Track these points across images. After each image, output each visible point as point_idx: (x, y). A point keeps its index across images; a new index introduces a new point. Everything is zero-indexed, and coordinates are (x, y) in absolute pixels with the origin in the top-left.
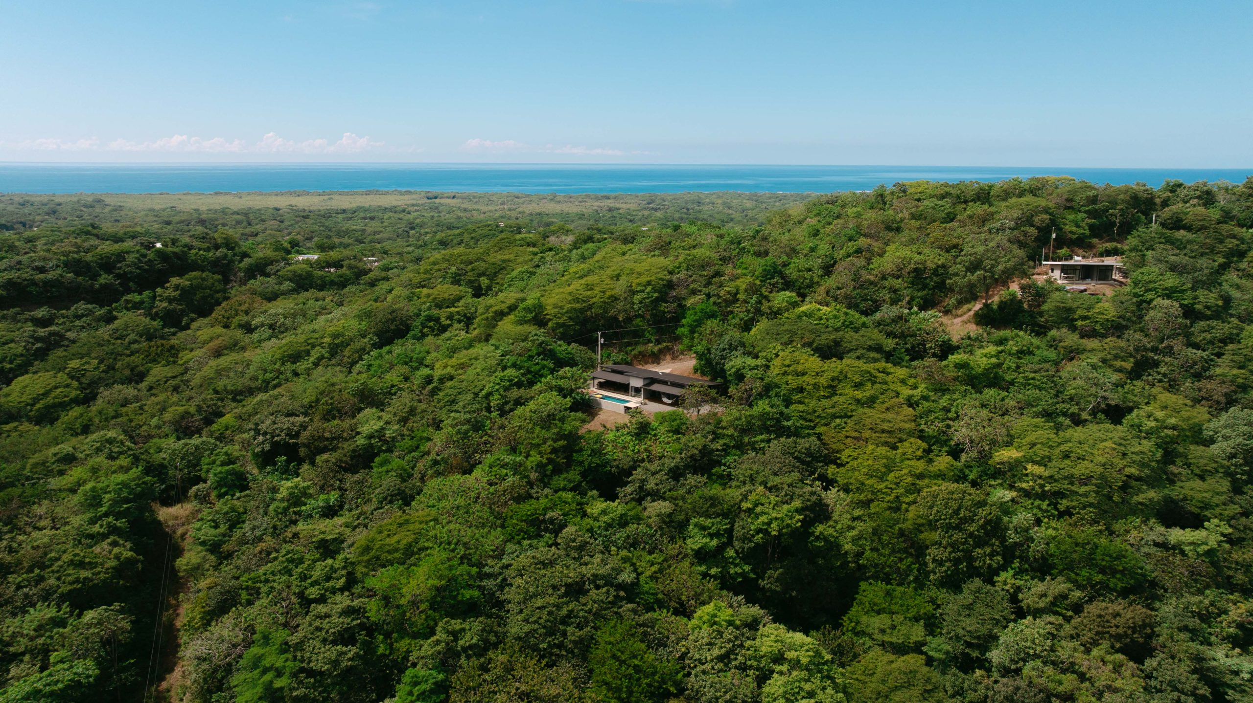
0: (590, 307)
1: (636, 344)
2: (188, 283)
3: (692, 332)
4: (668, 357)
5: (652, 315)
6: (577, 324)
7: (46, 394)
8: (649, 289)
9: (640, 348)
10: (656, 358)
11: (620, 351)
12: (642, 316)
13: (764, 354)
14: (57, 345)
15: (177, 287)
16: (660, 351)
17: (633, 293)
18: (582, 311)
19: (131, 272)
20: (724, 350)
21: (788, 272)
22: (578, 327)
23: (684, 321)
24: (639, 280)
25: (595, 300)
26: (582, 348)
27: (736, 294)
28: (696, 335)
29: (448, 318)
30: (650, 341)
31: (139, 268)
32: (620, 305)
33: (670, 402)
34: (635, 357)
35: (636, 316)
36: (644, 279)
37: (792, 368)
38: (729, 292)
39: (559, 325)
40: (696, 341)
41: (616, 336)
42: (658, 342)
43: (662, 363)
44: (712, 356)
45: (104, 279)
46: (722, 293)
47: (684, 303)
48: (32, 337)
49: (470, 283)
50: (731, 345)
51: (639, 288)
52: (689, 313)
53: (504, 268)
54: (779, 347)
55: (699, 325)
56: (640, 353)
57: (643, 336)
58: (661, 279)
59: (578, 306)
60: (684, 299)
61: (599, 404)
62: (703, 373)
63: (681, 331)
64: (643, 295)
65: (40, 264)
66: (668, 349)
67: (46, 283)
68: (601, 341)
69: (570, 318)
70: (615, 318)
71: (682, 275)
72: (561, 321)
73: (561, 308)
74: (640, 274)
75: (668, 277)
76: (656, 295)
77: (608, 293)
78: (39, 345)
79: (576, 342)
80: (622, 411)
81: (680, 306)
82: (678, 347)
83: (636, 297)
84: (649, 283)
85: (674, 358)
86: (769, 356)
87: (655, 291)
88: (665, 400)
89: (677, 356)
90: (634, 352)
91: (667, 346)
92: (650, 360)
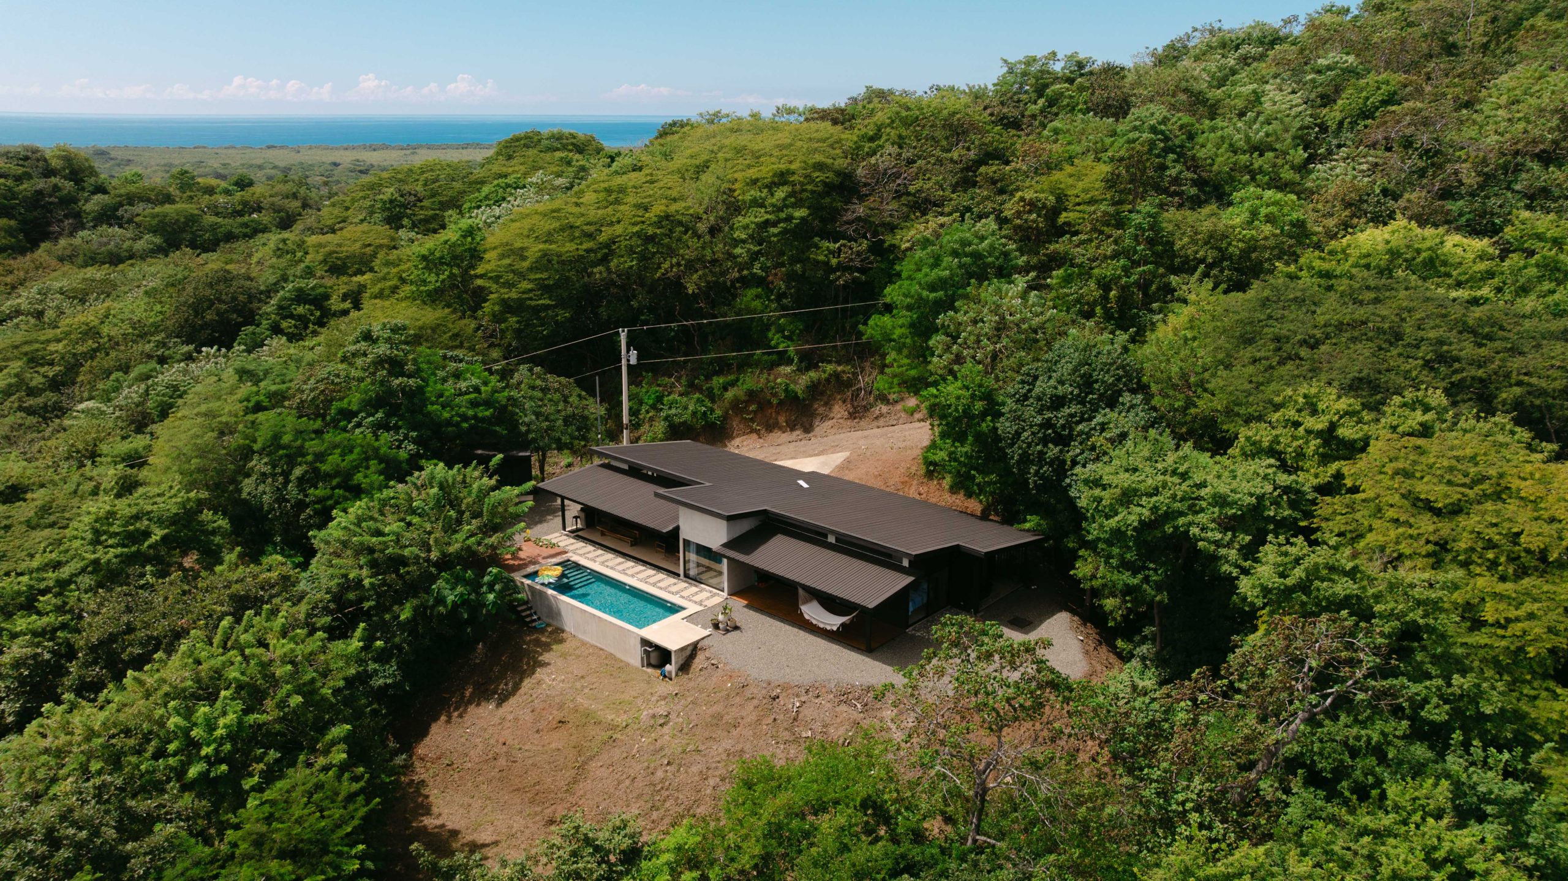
0: (608, 251)
1: (743, 365)
3: (923, 329)
4: (839, 410)
5: (791, 277)
6: (562, 304)
8: (780, 193)
9: (751, 381)
10: (799, 413)
11: (692, 387)
12: (760, 282)
13: (1263, 434)
16: (815, 390)
17: (735, 208)
18: (580, 263)
20: (1058, 402)
21: (1201, 154)
22: (564, 315)
23: (892, 293)
24: (753, 173)
25: (618, 229)
26: (553, 380)
27: (1056, 211)
28: (937, 341)
29: (345, 297)
30: (783, 358)
32: (690, 249)
33: (833, 622)
35: (746, 282)
36: (765, 171)
37: (1470, 522)
38: (1032, 205)
39: (508, 307)
40: (937, 363)
41: (688, 341)
42: (809, 361)
43: (821, 428)
44: (1005, 426)
46: (1010, 209)
47: (889, 240)
50: (1087, 383)
51: (754, 193)
52: (905, 267)
54: (1333, 402)
55: (948, 304)
56: (752, 395)
57: (763, 343)
58: (820, 167)
59: (569, 248)
60: (892, 228)
61: (554, 613)
62: (962, 484)
63: (876, 325)
64: (762, 216)
66: (840, 385)
68: (631, 357)
69: (544, 288)
70: (677, 285)
71: (885, 157)
72: (514, 295)
73: (520, 253)
74: (757, 156)
75: (841, 163)
76: (800, 213)
77: (658, 209)
79: (535, 361)
80: (634, 657)
81: (878, 249)
82: (871, 379)
83: (740, 220)
84: (782, 178)
85: (858, 413)
86: (1288, 444)
87: (799, 204)
88: (812, 611)
89: (866, 409)
90: (729, 395)
91: (836, 375)
92: (782, 420)
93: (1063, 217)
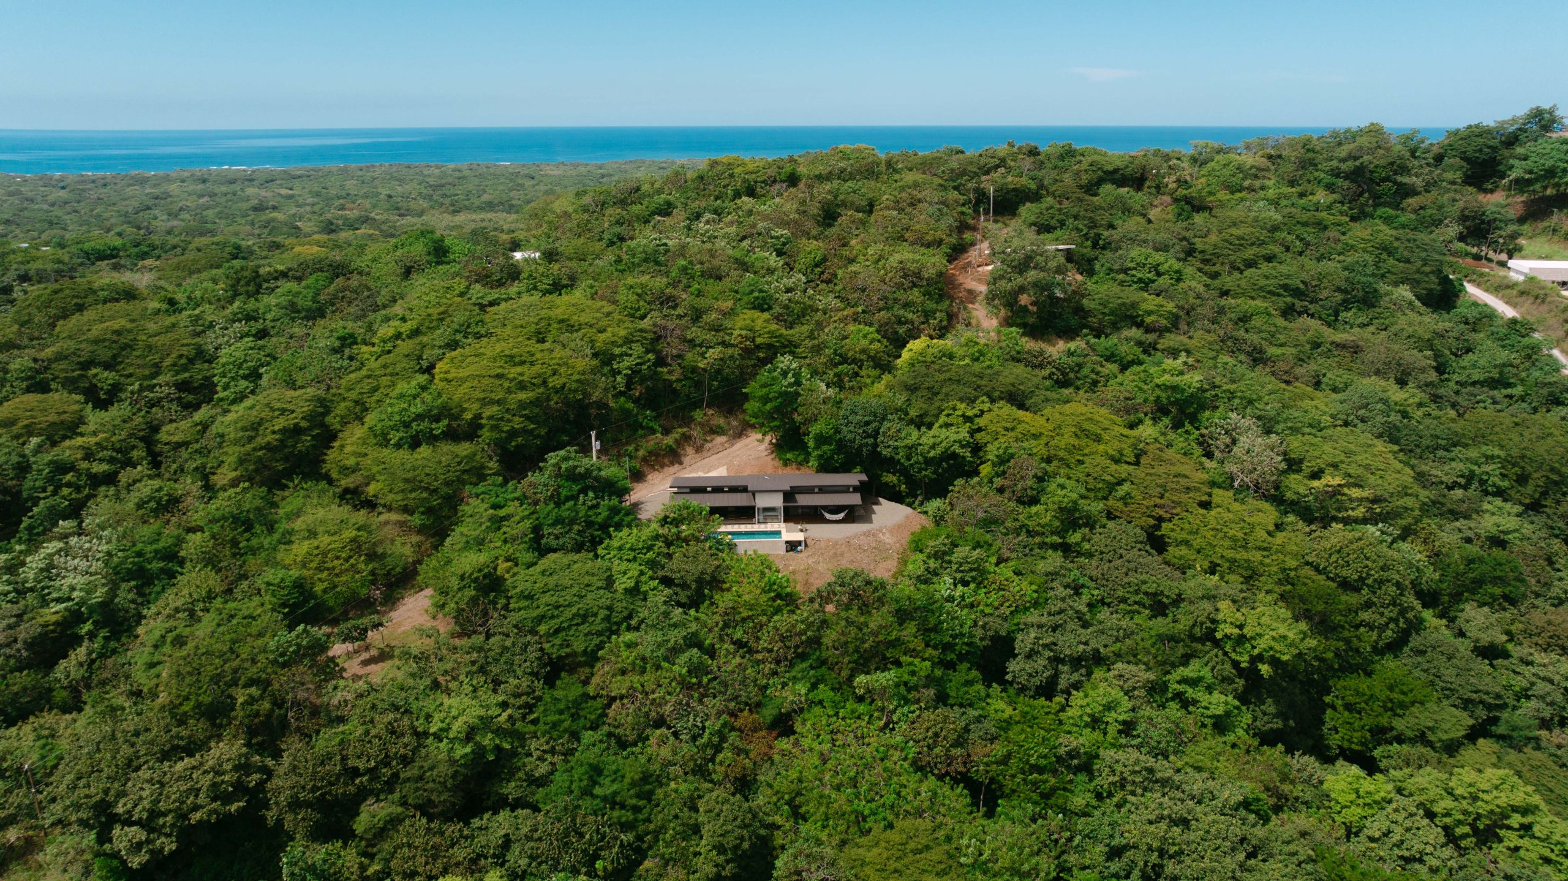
0: (554, 393)
1: (636, 437)
4: (690, 450)
5: (646, 389)
8: (633, 348)
9: (645, 445)
10: (673, 456)
12: (624, 394)
13: (945, 419)
16: (678, 443)
17: (607, 358)
27: (754, 338)
30: (653, 431)
33: (841, 516)
34: (645, 460)
35: (617, 396)
36: (616, 334)
42: (667, 431)
43: (686, 460)
47: (686, 363)
49: (70, 384)
50: (874, 414)
51: (616, 349)
53: (126, 346)
56: (650, 453)
57: (639, 424)
58: (640, 329)
59: (529, 394)
66: (686, 438)
68: (596, 445)
70: (602, 404)
76: (652, 356)
80: (782, 549)
81: (683, 368)
82: (698, 432)
83: (618, 365)
84: (628, 339)
85: (699, 450)
86: (954, 421)
87: (647, 352)
88: (828, 516)
89: (702, 446)
90: (641, 453)
91: (683, 434)
92: (666, 461)
93: (759, 340)
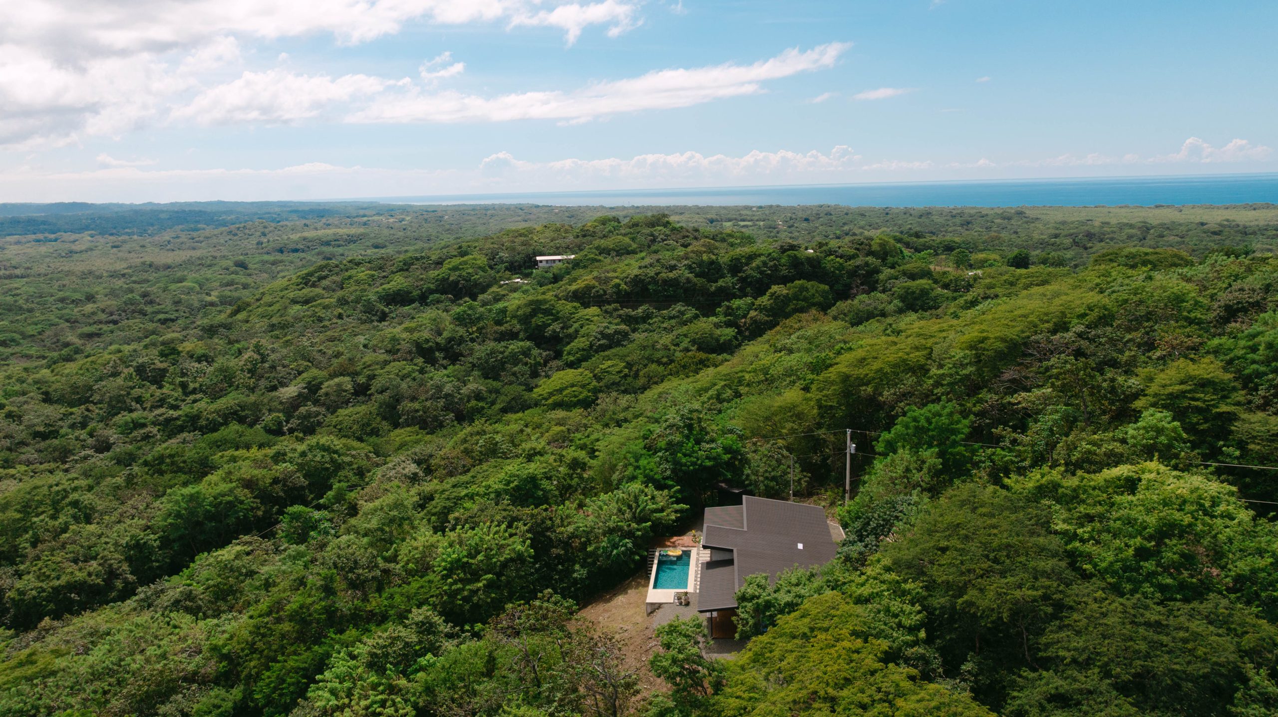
2: (785, 292)
7: (560, 391)
8: (961, 356)
14: (618, 344)
15: (772, 294)
19: (753, 277)
24: (971, 335)
31: (761, 273)
45: (727, 281)
48: (601, 333)
51: (955, 353)
58: (1003, 338)
64: (946, 369)
65: (673, 262)
67: (665, 282)
71: (1068, 335)
78: (602, 342)
84: (977, 344)
